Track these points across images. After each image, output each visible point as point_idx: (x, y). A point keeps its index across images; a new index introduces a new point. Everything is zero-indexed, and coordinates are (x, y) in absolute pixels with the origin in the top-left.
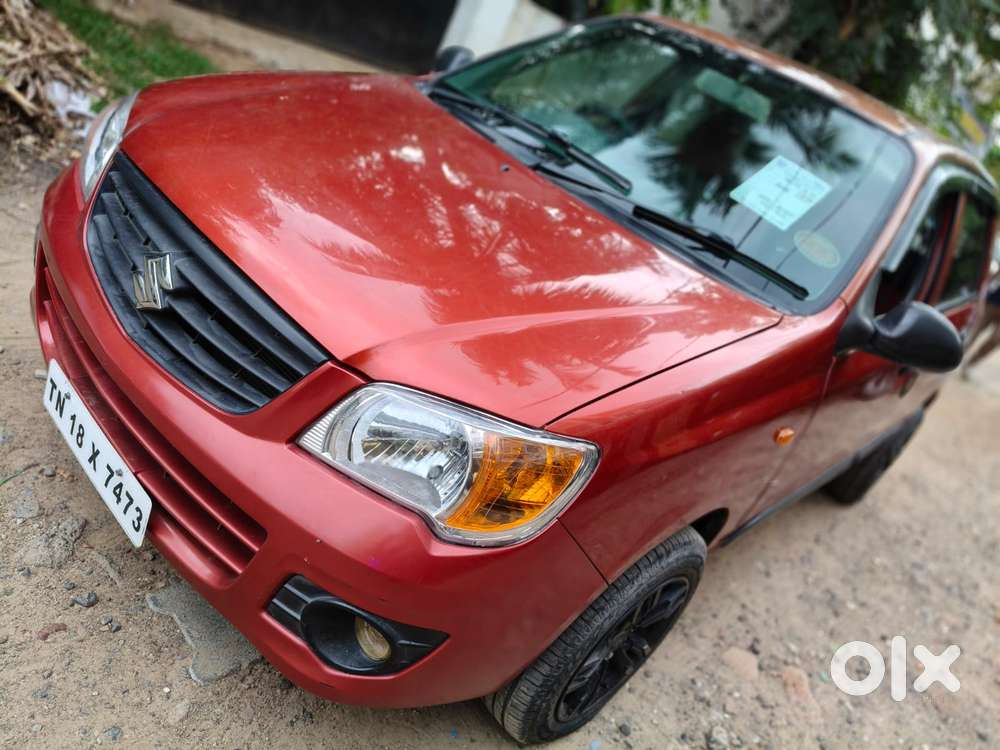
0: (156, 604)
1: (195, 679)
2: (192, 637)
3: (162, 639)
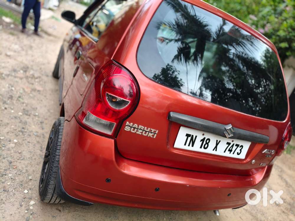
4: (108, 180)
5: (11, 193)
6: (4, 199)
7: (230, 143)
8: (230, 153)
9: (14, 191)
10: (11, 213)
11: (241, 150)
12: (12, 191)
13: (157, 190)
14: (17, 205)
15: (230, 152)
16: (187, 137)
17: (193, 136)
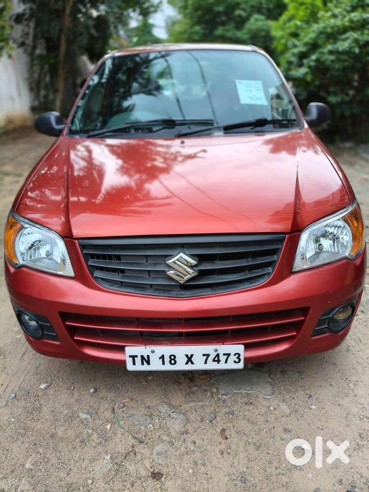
0: (226, 395)
1: (271, 397)
2: (249, 390)
3: (245, 400)
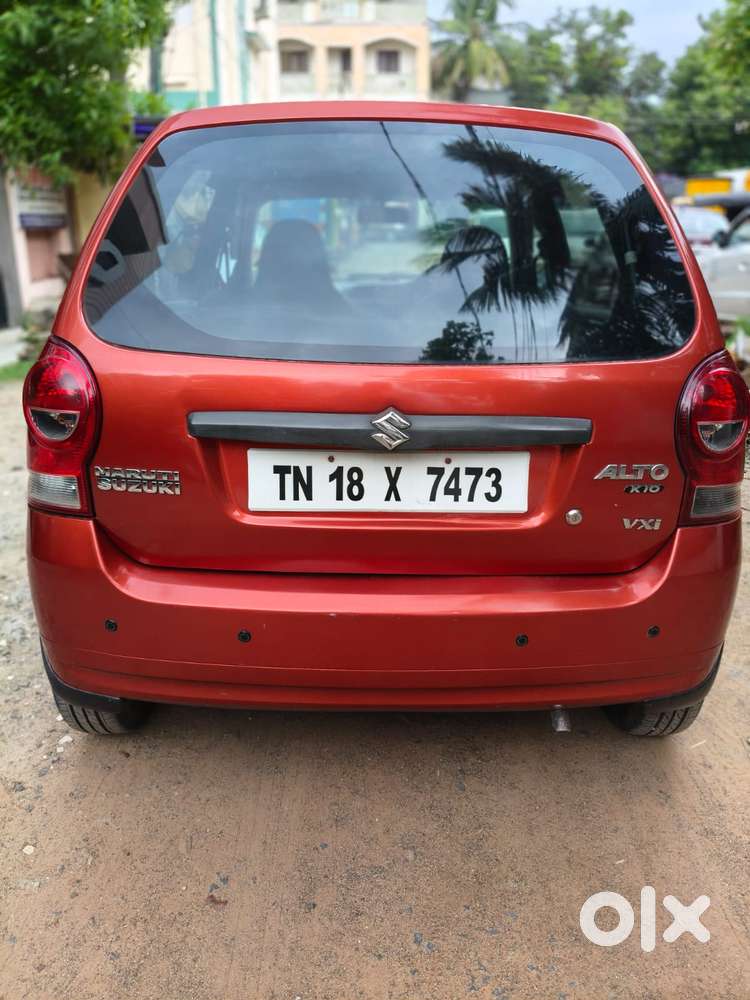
4: (112, 627)
5: (26, 723)
6: (7, 734)
7: (443, 469)
8: (456, 500)
9: (33, 717)
10: (12, 760)
11: (496, 484)
12: (30, 716)
13: (245, 637)
14: (31, 744)
15: (452, 497)
16: (278, 475)
17: (297, 469)
